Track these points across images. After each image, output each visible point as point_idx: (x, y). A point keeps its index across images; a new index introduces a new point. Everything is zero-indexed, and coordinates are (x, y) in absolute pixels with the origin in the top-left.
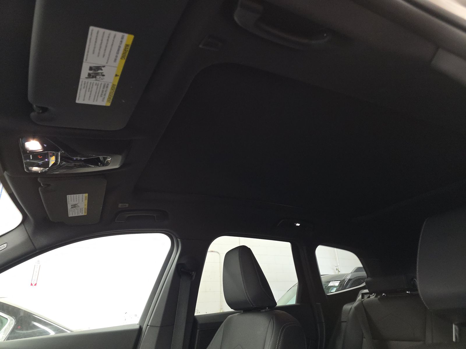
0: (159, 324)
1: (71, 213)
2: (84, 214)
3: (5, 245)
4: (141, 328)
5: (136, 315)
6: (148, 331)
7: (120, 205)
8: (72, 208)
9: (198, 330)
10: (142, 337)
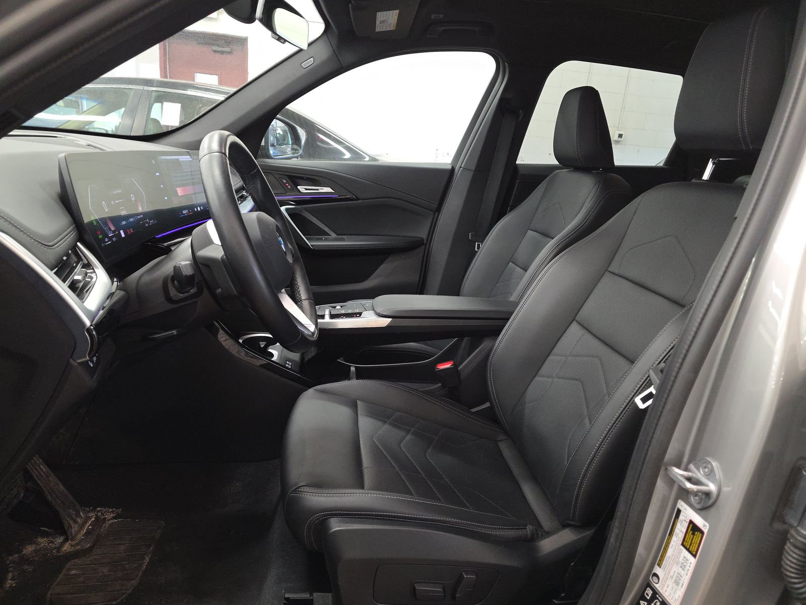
0: (473, 168)
1: (379, 28)
2: (392, 29)
3: (312, 59)
4: (453, 169)
5: (448, 154)
6: (460, 174)
7: (433, 17)
8: (380, 23)
9: (518, 181)
10: (455, 177)
